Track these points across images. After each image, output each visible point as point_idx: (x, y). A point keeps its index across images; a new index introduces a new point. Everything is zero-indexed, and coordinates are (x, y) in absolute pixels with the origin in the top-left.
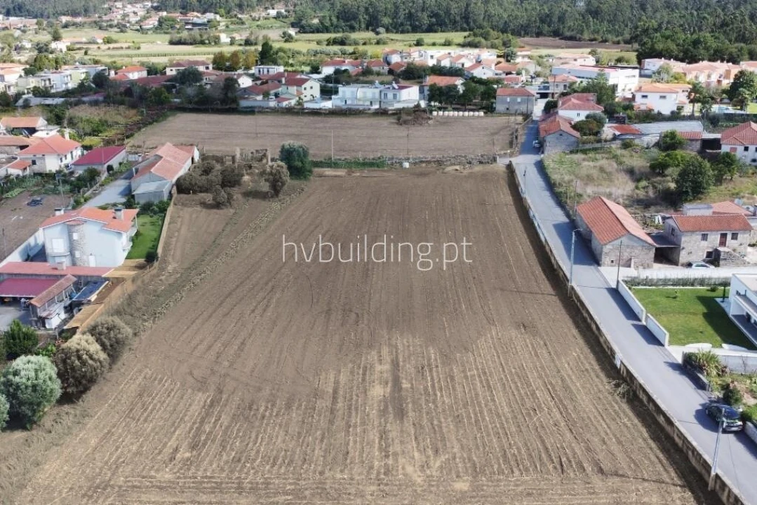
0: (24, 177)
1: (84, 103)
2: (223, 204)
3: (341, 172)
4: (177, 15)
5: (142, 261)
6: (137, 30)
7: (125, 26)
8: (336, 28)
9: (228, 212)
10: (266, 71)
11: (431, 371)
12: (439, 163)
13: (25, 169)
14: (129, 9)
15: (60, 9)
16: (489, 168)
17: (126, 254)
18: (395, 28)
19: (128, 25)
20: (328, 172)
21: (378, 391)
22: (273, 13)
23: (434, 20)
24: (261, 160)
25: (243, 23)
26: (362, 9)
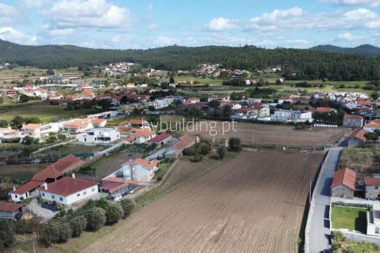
0: (130, 145)
1: (167, 114)
2: (198, 160)
3: (255, 150)
4: (230, 71)
5: (156, 180)
6: (211, 78)
7: (205, 75)
8: (303, 78)
9: (199, 164)
10: (252, 101)
11: (237, 228)
12: (299, 149)
13: (131, 142)
14: (209, 67)
15: (178, 67)
16: (320, 152)
17: (152, 177)
18: (333, 78)
19: (207, 75)
20: (250, 149)
21: (214, 233)
22: (274, 70)
23: (354, 74)
24: (222, 143)
25: (259, 75)
26: (318, 69)
